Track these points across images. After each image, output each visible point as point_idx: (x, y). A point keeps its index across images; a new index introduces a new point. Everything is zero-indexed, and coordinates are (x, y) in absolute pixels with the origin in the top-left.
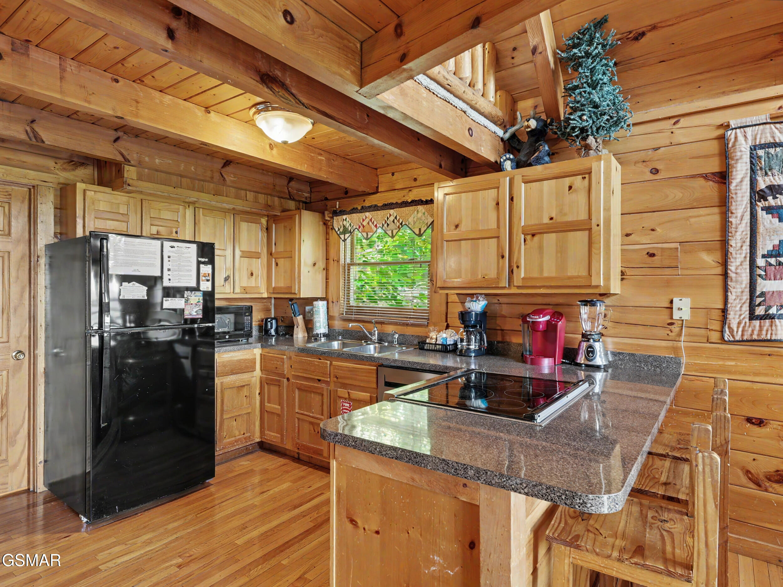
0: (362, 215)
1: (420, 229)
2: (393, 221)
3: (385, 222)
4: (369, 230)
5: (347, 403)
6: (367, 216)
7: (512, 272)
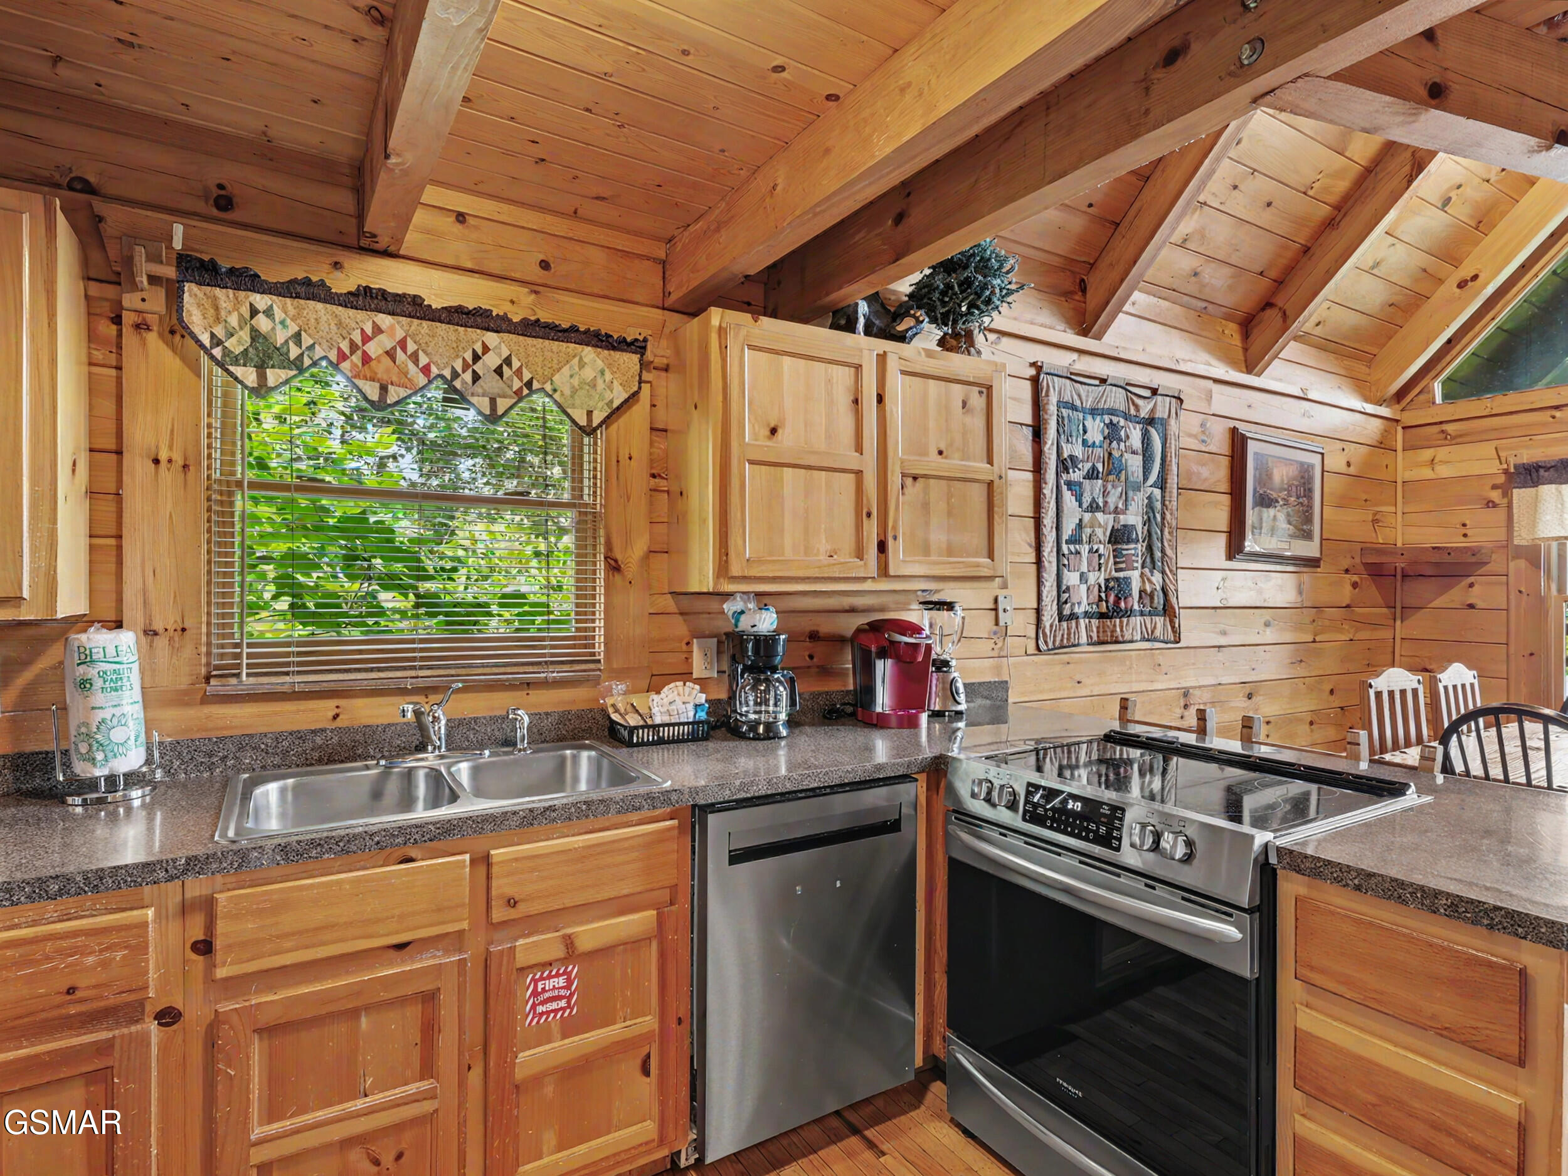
0: (365, 320)
1: (590, 413)
2: (499, 371)
3: (466, 366)
4: (395, 379)
5: (558, 975)
6: (383, 327)
7: (882, 547)
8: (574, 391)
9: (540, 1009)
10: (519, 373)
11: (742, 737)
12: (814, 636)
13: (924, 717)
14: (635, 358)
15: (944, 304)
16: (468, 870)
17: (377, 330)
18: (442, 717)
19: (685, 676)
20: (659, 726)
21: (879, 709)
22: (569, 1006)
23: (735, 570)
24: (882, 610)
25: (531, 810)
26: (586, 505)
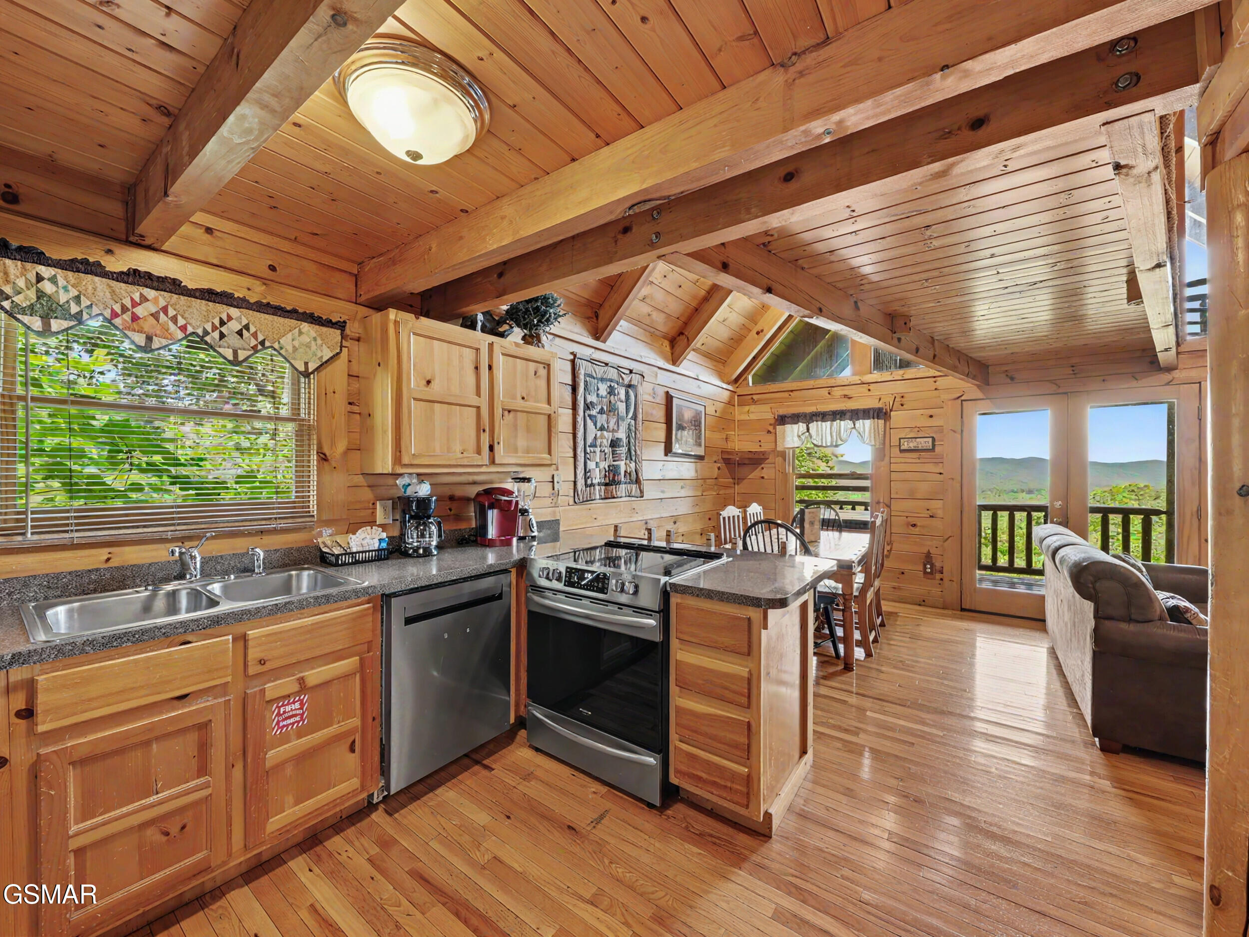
0: (136, 292)
1: (306, 364)
2: (240, 333)
3: (214, 328)
4: (158, 332)
5: (294, 703)
6: (149, 297)
7: (491, 448)
8: (295, 349)
9: (281, 724)
10: (255, 335)
11: (410, 556)
12: (452, 498)
13: (515, 540)
14: (339, 332)
15: (525, 319)
16: (231, 645)
17: (144, 299)
18: (197, 556)
19: (372, 523)
20: (356, 553)
21: (490, 537)
22: (302, 719)
23: (406, 460)
24: (491, 483)
25: (276, 605)
26: (303, 420)
